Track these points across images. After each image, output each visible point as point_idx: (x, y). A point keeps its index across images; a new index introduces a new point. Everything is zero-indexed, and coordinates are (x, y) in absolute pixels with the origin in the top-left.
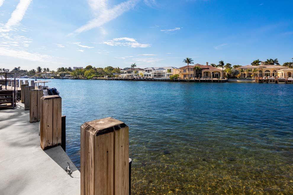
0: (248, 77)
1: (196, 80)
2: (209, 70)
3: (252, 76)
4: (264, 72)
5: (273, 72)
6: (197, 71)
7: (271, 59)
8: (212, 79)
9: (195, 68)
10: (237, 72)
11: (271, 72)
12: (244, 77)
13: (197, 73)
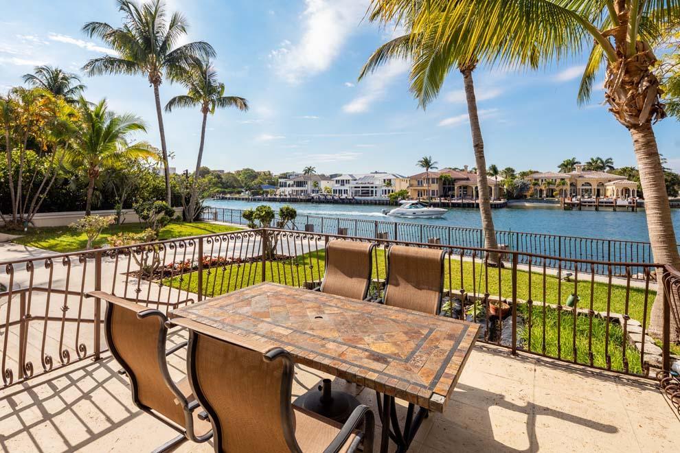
0: (547, 196)
1: (444, 203)
2: (468, 182)
3: (556, 194)
4: (579, 187)
5: (598, 186)
6: (444, 184)
7: (598, 158)
8: (474, 202)
9: (441, 179)
10: (524, 187)
11: (594, 186)
12: (541, 196)
13: (444, 188)
